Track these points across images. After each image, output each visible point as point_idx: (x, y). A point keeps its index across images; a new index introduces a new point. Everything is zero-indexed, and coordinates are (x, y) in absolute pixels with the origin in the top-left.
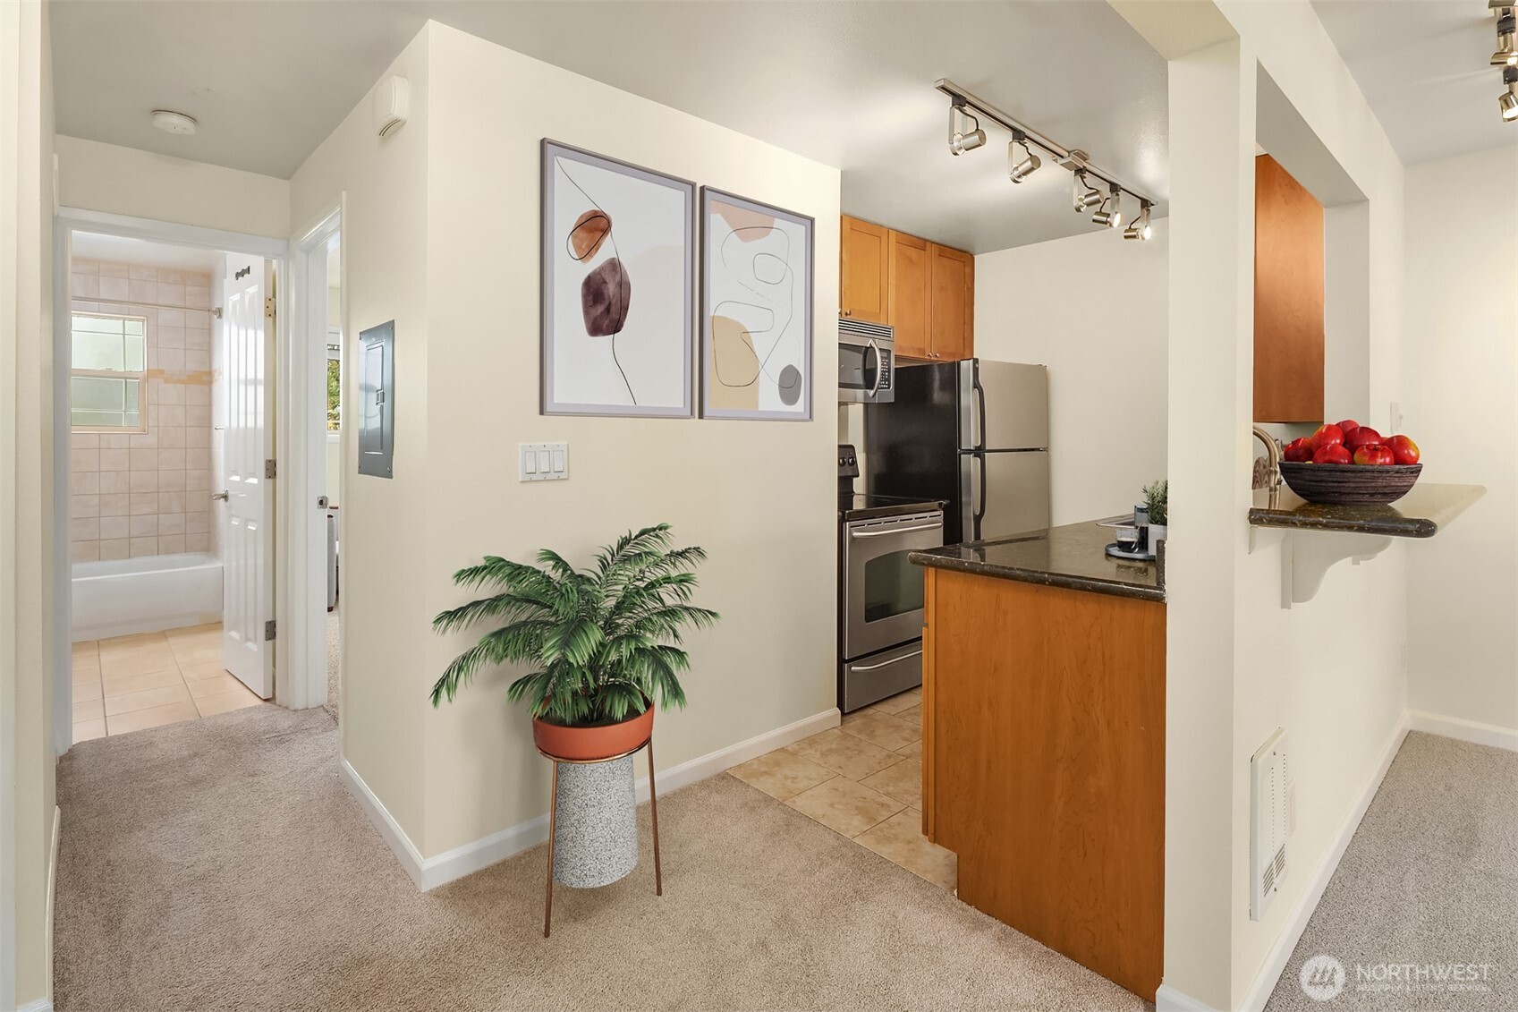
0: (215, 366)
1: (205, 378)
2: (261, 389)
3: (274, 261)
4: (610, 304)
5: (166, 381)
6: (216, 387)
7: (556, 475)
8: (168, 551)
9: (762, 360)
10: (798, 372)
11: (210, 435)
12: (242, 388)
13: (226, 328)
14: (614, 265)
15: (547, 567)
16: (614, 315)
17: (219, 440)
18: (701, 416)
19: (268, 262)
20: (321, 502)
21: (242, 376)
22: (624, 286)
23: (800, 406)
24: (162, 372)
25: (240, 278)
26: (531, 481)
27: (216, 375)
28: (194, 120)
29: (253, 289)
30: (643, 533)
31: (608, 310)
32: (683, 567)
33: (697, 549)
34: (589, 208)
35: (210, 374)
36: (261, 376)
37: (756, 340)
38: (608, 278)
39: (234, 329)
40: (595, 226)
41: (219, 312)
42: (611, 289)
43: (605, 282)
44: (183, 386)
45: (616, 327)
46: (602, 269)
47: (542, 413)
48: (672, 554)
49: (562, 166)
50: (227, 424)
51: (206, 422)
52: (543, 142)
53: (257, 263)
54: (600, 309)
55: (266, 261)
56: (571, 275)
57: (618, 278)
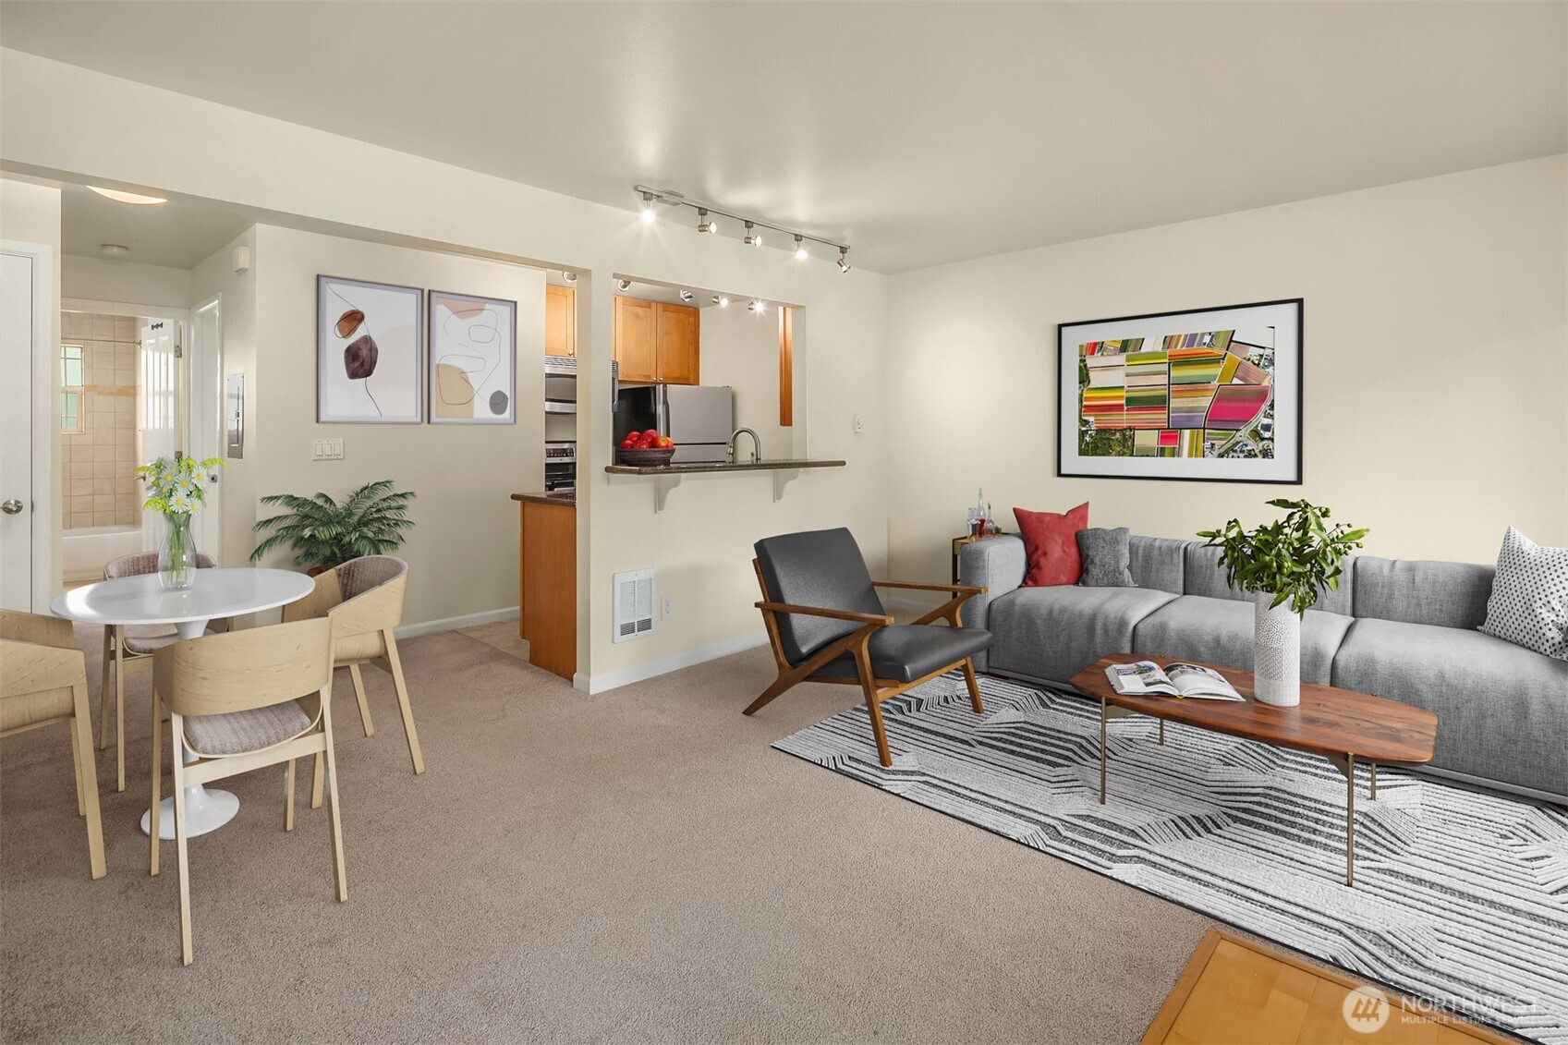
0: (138, 384)
1: (132, 391)
2: (171, 400)
3: (181, 322)
4: (363, 361)
5: (99, 394)
6: (138, 397)
7: (336, 457)
8: (103, 523)
9: (476, 388)
10: (505, 395)
11: (134, 436)
12: (157, 398)
13: (143, 353)
14: (367, 340)
15: (320, 502)
16: (367, 367)
17: (140, 435)
18: (429, 423)
19: (176, 322)
20: (213, 479)
21: (157, 388)
22: (373, 351)
23: (507, 415)
24: (96, 387)
25: (155, 329)
26: (319, 460)
27: (139, 389)
28: (126, 248)
29: (166, 336)
30: (375, 484)
31: (362, 364)
32: (401, 502)
33: (411, 493)
34: (348, 309)
35: (134, 388)
36: (171, 387)
37: (471, 377)
38: (362, 346)
39: (150, 354)
40: (353, 319)
41: (140, 343)
42: (364, 352)
43: (360, 349)
44: (112, 397)
45: (368, 373)
46: (357, 342)
47: (318, 422)
48: (394, 495)
49: (330, 289)
50: (144, 426)
51: (131, 425)
52: (318, 277)
53: (169, 323)
54: (357, 364)
55: (175, 321)
56: (336, 347)
57: (369, 346)
